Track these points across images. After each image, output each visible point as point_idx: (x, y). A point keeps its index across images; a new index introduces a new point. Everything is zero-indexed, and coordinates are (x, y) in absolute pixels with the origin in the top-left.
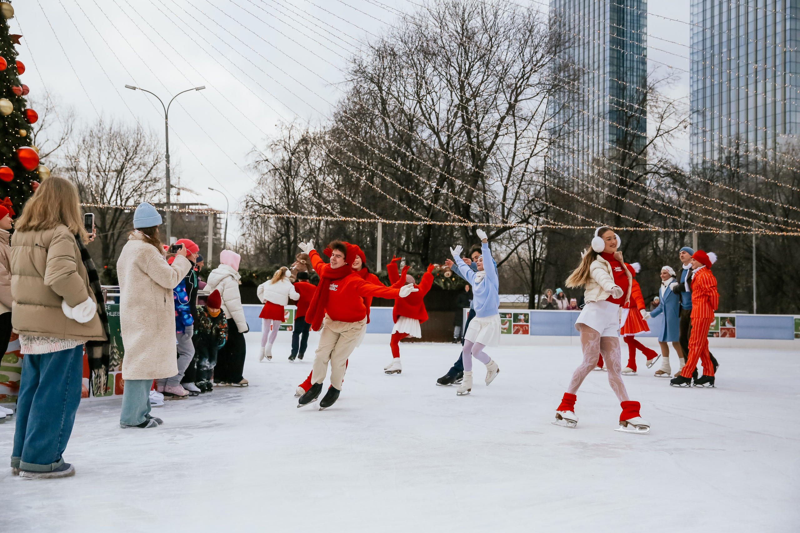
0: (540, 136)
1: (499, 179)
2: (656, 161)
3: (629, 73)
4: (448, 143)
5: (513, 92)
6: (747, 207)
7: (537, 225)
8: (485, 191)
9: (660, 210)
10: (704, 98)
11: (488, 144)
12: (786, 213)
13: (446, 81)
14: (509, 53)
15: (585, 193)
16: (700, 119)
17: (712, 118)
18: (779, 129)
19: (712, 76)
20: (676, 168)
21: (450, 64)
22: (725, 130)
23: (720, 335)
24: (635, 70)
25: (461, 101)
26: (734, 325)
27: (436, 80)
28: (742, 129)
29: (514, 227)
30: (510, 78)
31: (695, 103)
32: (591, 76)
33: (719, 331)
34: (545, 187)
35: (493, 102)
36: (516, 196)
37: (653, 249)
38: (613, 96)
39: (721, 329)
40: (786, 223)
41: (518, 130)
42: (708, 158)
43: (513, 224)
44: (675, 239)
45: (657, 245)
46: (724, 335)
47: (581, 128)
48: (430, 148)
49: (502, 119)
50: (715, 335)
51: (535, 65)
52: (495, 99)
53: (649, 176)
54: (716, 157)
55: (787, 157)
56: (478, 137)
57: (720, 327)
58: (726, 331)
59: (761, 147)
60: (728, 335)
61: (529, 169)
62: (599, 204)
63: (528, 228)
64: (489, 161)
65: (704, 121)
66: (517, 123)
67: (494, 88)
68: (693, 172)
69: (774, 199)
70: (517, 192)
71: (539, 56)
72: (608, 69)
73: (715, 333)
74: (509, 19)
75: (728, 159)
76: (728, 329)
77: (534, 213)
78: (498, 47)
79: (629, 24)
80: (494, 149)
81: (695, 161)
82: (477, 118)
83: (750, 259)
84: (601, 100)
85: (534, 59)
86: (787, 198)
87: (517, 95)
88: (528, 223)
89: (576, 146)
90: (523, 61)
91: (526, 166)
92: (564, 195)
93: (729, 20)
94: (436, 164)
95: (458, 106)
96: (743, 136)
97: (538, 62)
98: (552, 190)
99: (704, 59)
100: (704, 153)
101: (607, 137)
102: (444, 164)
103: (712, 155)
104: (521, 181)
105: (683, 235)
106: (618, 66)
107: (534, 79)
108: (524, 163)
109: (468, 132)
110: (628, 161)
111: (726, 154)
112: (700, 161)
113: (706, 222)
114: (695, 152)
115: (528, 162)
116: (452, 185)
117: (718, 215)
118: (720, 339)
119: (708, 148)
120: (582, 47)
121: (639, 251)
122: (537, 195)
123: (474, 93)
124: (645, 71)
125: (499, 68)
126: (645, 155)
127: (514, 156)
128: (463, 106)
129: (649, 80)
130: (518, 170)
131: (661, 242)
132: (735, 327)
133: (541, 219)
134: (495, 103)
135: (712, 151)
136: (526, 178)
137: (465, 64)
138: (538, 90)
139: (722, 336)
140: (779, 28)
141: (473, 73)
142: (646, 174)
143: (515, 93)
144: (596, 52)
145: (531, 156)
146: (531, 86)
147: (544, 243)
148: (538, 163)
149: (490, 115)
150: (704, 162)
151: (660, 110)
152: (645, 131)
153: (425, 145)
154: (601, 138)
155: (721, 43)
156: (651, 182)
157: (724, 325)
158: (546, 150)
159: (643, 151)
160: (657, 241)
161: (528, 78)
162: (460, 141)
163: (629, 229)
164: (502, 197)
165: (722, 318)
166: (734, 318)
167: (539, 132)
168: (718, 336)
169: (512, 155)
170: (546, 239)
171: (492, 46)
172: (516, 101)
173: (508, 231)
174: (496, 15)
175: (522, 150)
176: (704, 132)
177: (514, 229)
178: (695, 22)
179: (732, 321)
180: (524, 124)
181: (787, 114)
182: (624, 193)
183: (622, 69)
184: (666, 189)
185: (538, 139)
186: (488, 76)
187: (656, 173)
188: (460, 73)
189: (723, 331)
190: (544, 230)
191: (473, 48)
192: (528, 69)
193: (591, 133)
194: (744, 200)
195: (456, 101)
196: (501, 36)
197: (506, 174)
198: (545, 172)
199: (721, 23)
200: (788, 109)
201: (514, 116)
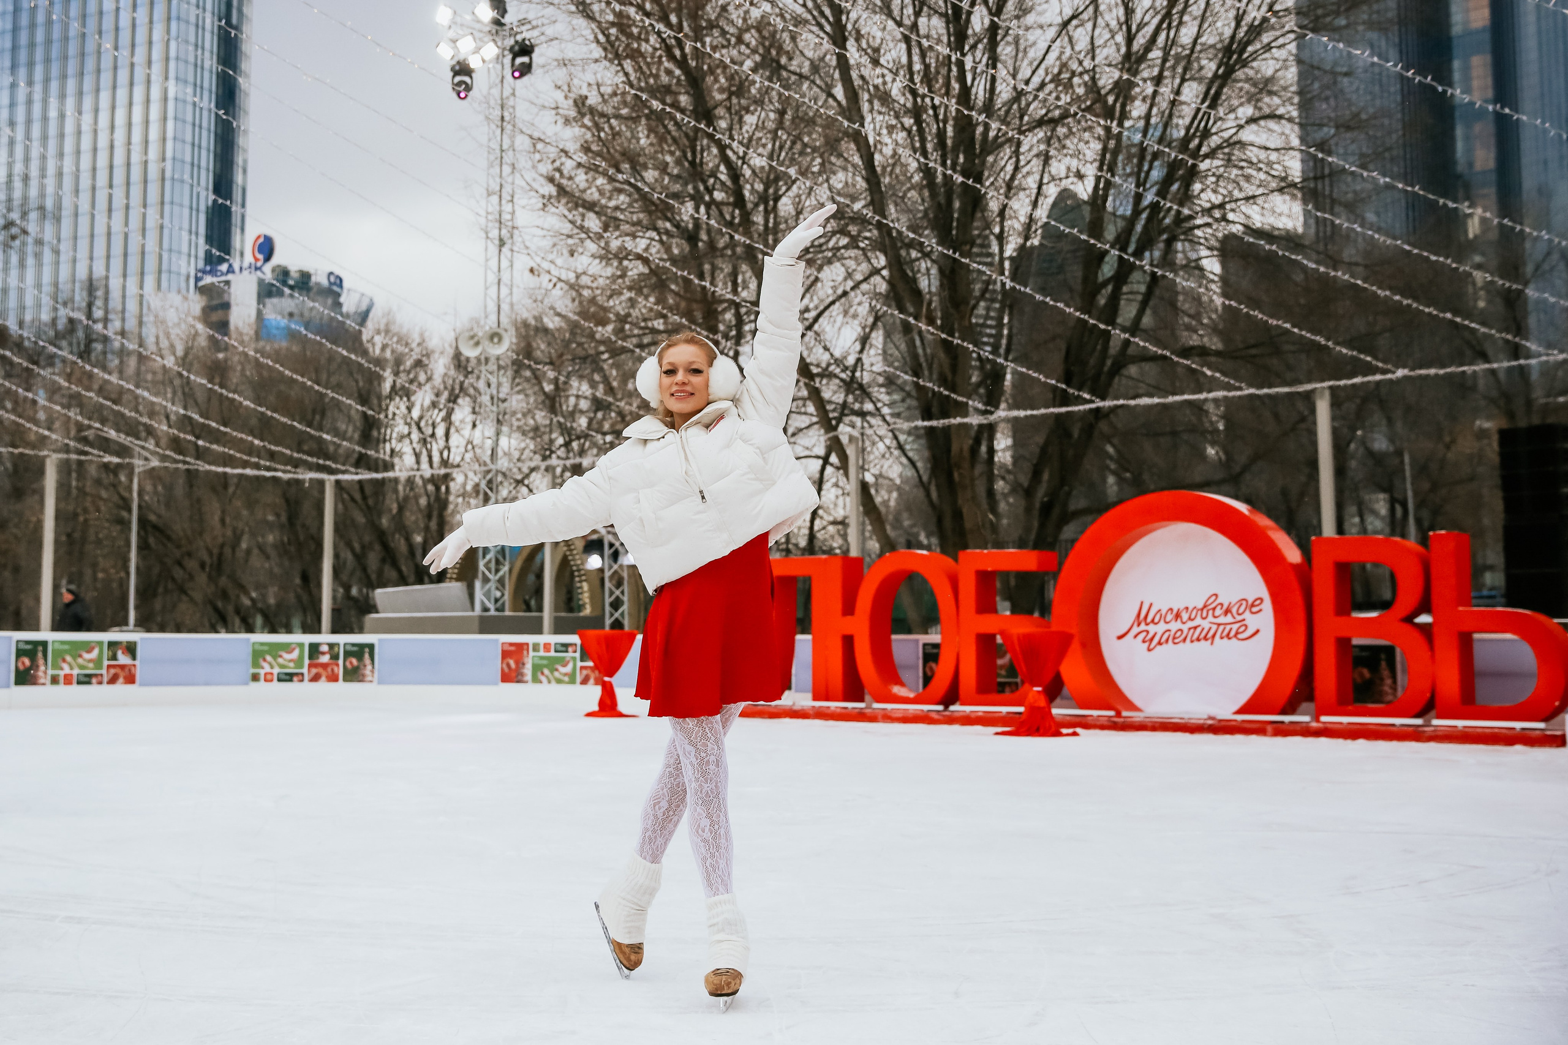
23: (105, 679)
26: (134, 658)
33: (104, 672)
39: (109, 667)
46: (113, 680)
50: (94, 680)
57: (106, 663)
58: (118, 670)
60: (121, 680)
73: (96, 675)
76: (122, 667)
83: (125, 524)
118: (106, 688)
132: (137, 663)
139: (109, 683)
157: (114, 657)
165: (112, 645)
166: (135, 643)
168: (100, 683)
179: (131, 649)
189: (112, 671)
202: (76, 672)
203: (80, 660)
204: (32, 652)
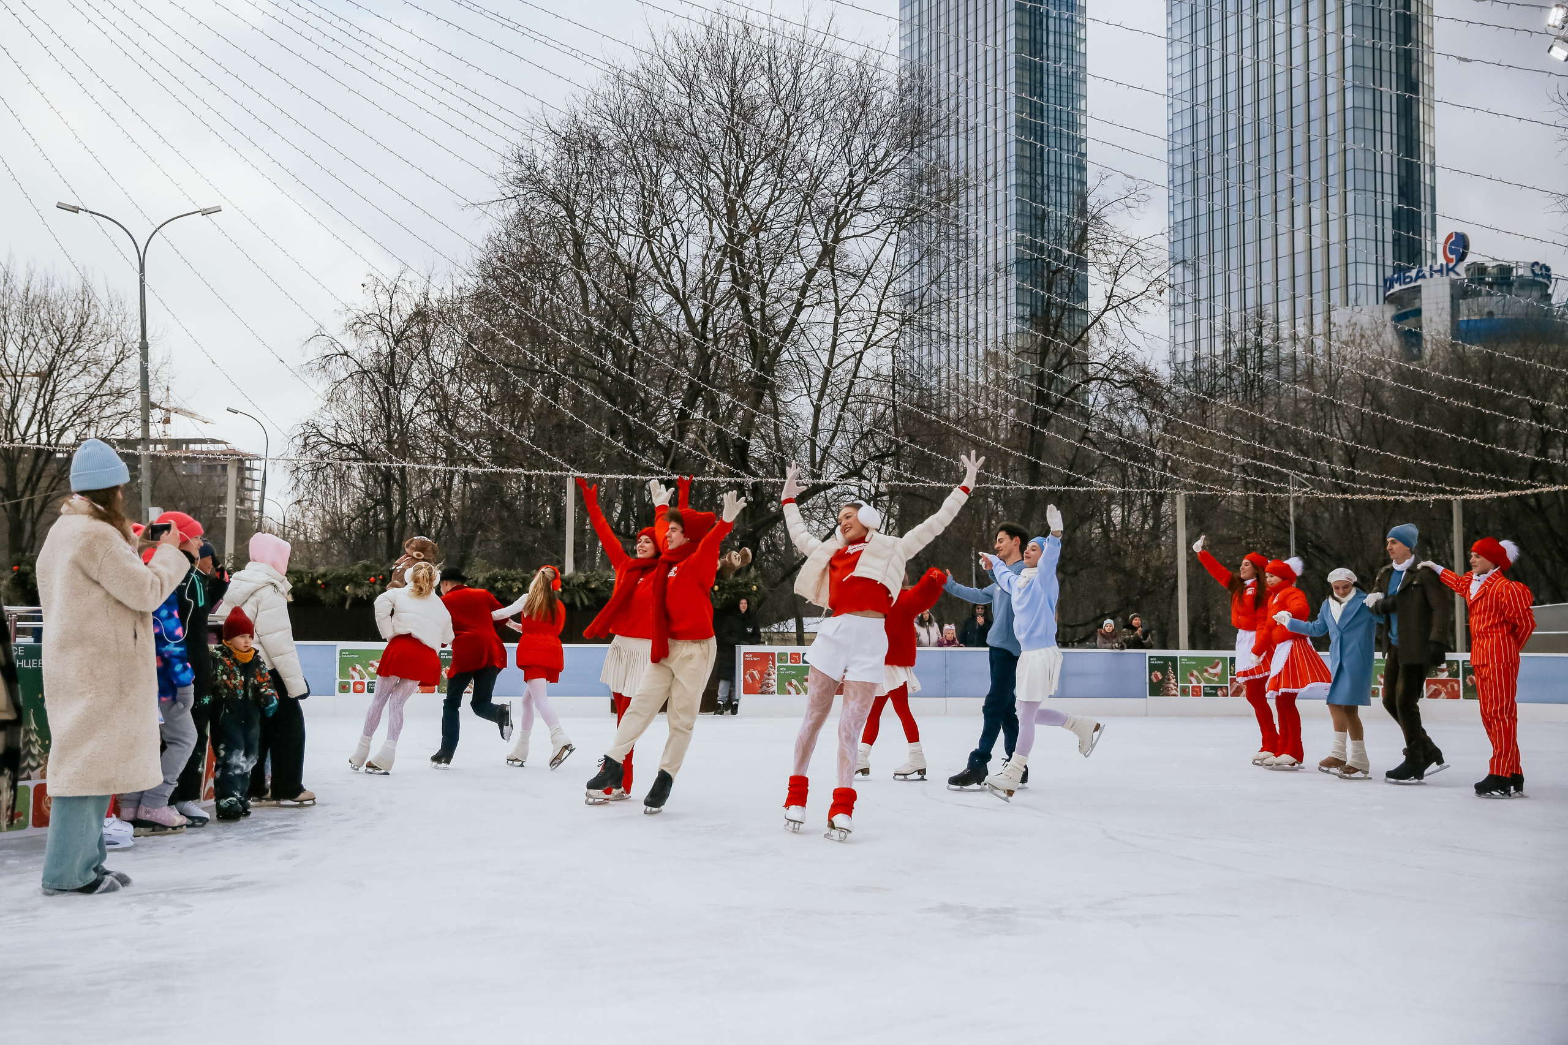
0: (883, 308)
1: (805, 392)
2: (1105, 357)
3: (1052, 188)
4: (704, 322)
5: (830, 221)
6: (1278, 445)
7: (879, 481)
8: (776, 414)
9: (1114, 452)
10: (1196, 235)
11: (782, 322)
12: (1351, 456)
13: (699, 200)
14: (823, 147)
15: (970, 420)
16: (1189, 277)
17: (1212, 275)
18: (1336, 296)
19: (1211, 194)
20: (1145, 371)
21: (709, 168)
22: (1235, 298)
24: (1065, 181)
25: (730, 238)
27: (680, 197)
28: (1268, 295)
29: (834, 485)
30: (824, 196)
31: (1179, 245)
32: (981, 192)
34: (894, 407)
35: (792, 241)
36: (838, 425)
37: (1102, 526)
38: (1023, 230)
39: (1232, 680)
40: (1351, 477)
41: (841, 295)
42: (1204, 350)
43: (831, 480)
44: (1143, 507)
45: (1109, 519)
46: (1237, 693)
47: (962, 293)
48: (669, 331)
49: (810, 275)
51: (875, 169)
52: (796, 235)
53: (1093, 385)
54: (1219, 349)
55: (1350, 352)
56: (762, 310)
59: (1302, 331)
60: (1244, 692)
61: (862, 372)
62: (997, 440)
63: (860, 488)
64: (785, 356)
65: (1196, 280)
66: (840, 282)
67: (794, 214)
68: (1176, 380)
69: (1328, 430)
70: (840, 417)
71: (880, 153)
72: (1012, 179)
73: (1221, 688)
74: (822, 80)
75: (1243, 352)
77: (872, 459)
78: (801, 135)
79: (1052, 93)
80: (794, 335)
81: (1180, 358)
82: (761, 272)
84: (1000, 238)
85: (871, 158)
86: (1353, 428)
87: (839, 228)
88: (862, 477)
89: (953, 327)
90: (849, 163)
91: (857, 366)
92: (931, 421)
93: (1240, 88)
94: (681, 362)
95: (723, 249)
96: (1269, 310)
97: (878, 164)
98: (907, 413)
99: (1195, 162)
100: (1197, 341)
101: (1013, 309)
102: (697, 362)
103: (1212, 345)
104: (848, 395)
105: (1158, 500)
106: (1033, 174)
107: (871, 197)
108: (852, 360)
109: (744, 301)
110: (1052, 358)
111: (1239, 344)
112: (1190, 358)
113: (1202, 475)
114: (1180, 340)
115: (861, 358)
116: (712, 404)
117: (1224, 462)
119: (1204, 332)
120: (962, 135)
121: (1074, 531)
122: (876, 423)
123: (754, 223)
124: (1083, 183)
125: (803, 176)
126: (1086, 344)
127: (834, 346)
128: (733, 249)
129: (1091, 201)
130: (841, 373)
131: (1117, 513)
133: (887, 469)
134: (795, 243)
135: (1212, 337)
136: (857, 389)
137: (737, 168)
138: (879, 219)
139: (1233, 695)
140: (1333, 105)
141: (752, 185)
142: (1087, 382)
143: (834, 224)
144: (990, 146)
145: (866, 348)
146: (865, 211)
147: (894, 517)
148: (878, 360)
149: (786, 267)
150: (1197, 359)
151: (1112, 259)
152: (1084, 297)
153: (659, 325)
154: (1001, 312)
155: (1225, 132)
156: (1097, 398)
158: (895, 335)
159: (1081, 339)
160: (1109, 511)
161: (859, 195)
162: (728, 317)
163: (1056, 488)
164: (810, 427)
167: (881, 302)
169: (829, 345)
170: (896, 509)
171: (789, 134)
172: (837, 239)
173: (822, 493)
174: (796, 73)
175: (849, 335)
176: (1197, 301)
177: (834, 489)
178: (1177, 91)
180: (852, 284)
181: (1351, 268)
182: (1045, 420)
183: (1039, 179)
184: (1125, 411)
185: (879, 313)
186: (782, 191)
187: (1106, 379)
188: (726, 185)
189: (1236, 684)
190: (892, 492)
191: (752, 137)
192: (859, 178)
193: (981, 303)
194: (1272, 433)
195: (721, 240)
196: (807, 114)
197: (816, 382)
198: (894, 377)
199: (1224, 94)
200: (1351, 259)
201: (832, 270)
202: (1202, 685)
203: (1206, 674)
204: (1163, 666)
